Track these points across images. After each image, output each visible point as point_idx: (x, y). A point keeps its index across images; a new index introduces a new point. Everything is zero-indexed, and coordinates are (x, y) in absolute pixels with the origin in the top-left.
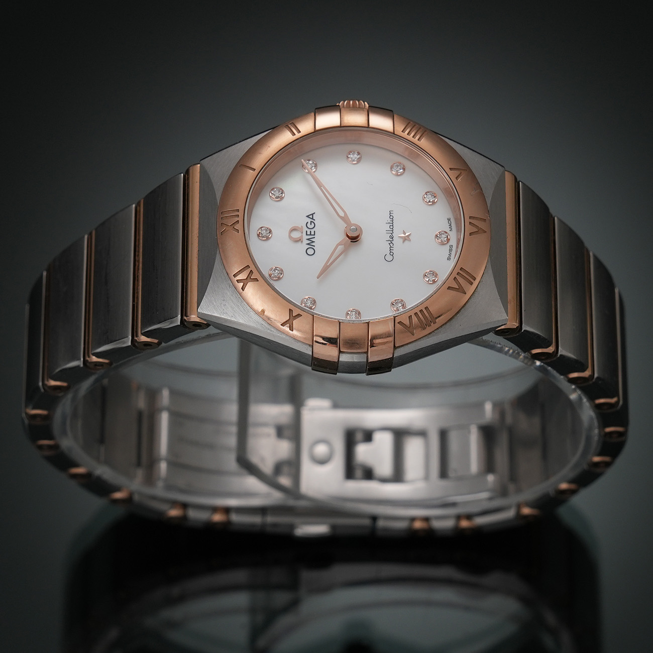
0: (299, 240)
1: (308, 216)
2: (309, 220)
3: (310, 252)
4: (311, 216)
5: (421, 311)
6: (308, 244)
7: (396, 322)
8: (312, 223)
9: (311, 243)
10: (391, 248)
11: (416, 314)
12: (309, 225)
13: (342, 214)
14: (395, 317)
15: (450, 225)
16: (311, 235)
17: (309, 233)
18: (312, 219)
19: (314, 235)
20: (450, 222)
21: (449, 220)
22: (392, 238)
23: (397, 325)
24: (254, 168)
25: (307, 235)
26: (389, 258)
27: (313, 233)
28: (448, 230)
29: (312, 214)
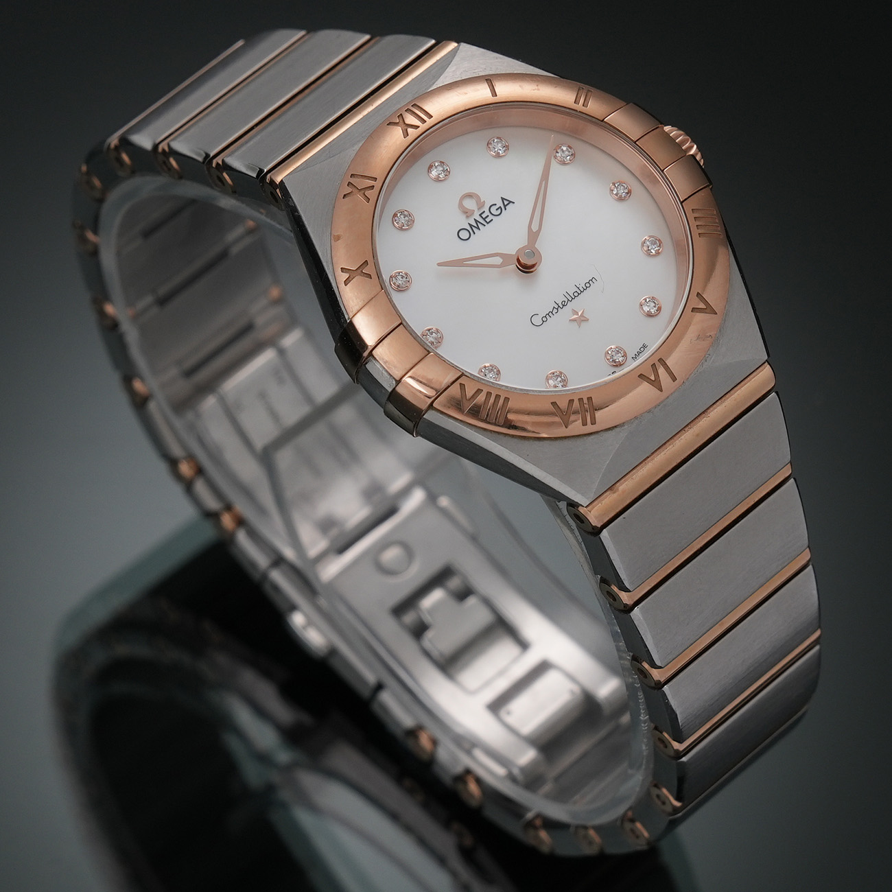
0: (467, 213)
1: (503, 199)
2: (500, 204)
3: (464, 235)
4: (506, 202)
5: (498, 397)
6: (470, 225)
7: (459, 381)
8: (500, 210)
9: (474, 228)
10: (550, 314)
11: (489, 394)
12: (493, 210)
13: (535, 228)
14: (463, 374)
15: (639, 353)
16: (484, 219)
17: (484, 216)
18: (505, 206)
19: (488, 223)
20: (642, 349)
21: (644, 346)
22: (564, 305)
23: (457, 385)
24: (497, 94)
25: (480, 215)
26: (537, 320)
27: (488, 220)
28: (630, 354)
29: (510, 202)
